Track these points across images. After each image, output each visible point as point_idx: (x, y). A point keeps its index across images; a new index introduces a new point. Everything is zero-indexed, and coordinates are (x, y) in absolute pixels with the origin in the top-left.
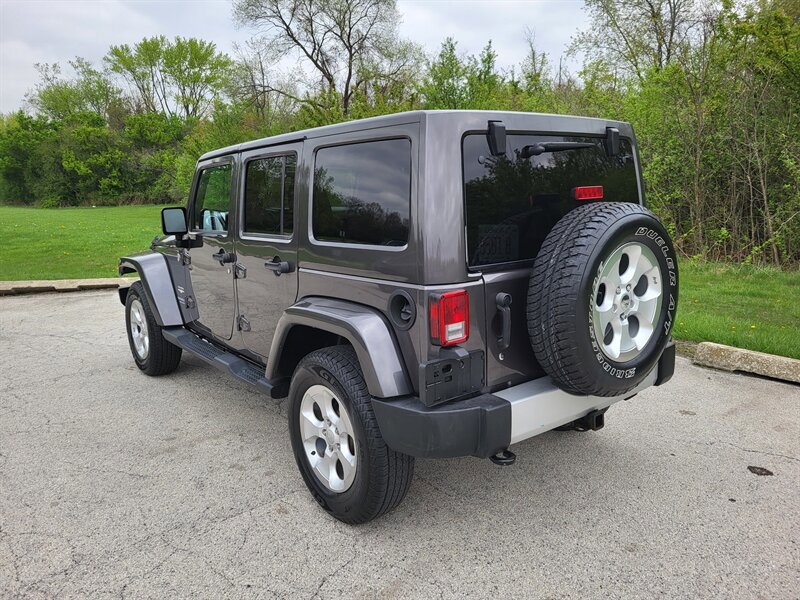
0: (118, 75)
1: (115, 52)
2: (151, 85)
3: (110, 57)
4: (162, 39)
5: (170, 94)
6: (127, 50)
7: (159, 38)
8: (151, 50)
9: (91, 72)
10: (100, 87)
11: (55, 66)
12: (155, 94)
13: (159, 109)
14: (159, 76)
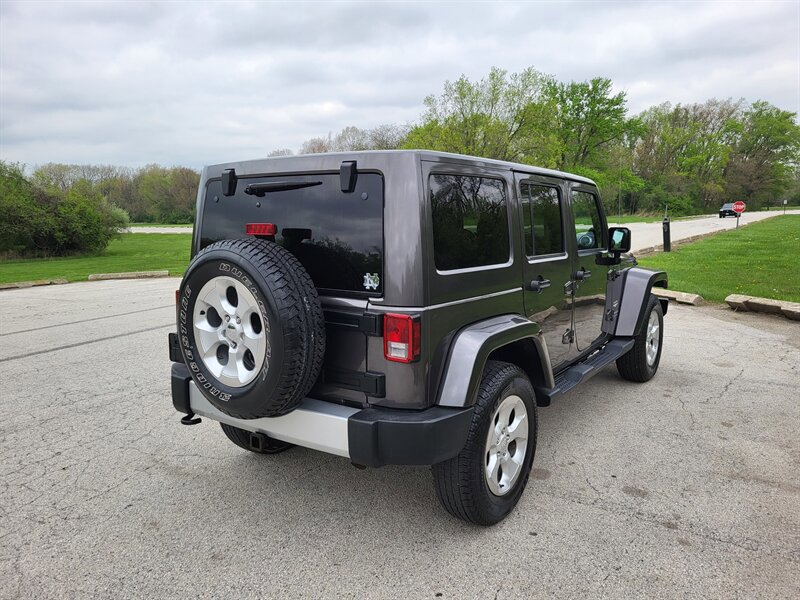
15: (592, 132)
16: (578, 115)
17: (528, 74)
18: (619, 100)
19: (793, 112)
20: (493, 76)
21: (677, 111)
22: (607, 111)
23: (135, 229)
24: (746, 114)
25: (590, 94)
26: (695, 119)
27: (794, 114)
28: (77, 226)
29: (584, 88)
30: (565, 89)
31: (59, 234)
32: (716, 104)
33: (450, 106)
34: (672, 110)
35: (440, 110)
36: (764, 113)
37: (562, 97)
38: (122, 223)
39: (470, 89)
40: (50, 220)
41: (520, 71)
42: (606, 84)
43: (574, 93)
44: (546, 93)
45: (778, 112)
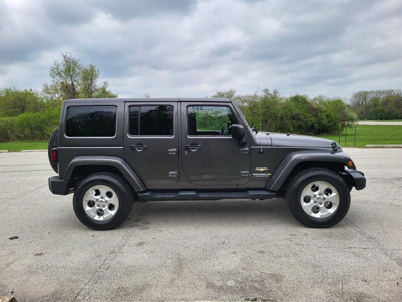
23: (361, 123)
28: (325, 122)
31: (316, 125)
38: (352, 120)
40: (313, 119)
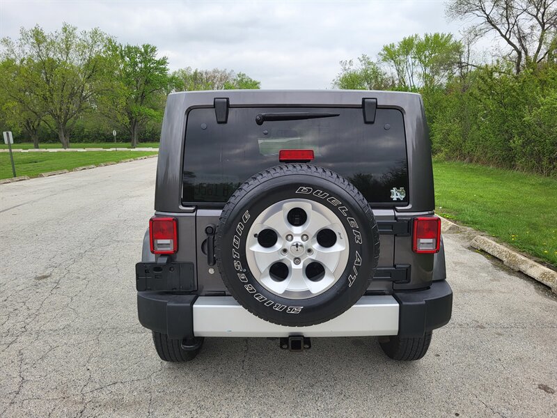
0: (385, 63)
1: (386, 49)
2: (405, 68)
3: (382, 53)
4: (416, 36)
5: (416, 72)
6: (393, 47)
7: (414, 36)
8: (407, 45)
9: (370, 63)
10: (374, 72)
11: (350, 61)
12: (407, 74)
13: (408, 83)
14: (411, 61)
15: (147, 82)
16: (134, 68)
17: (95, 33)
18: (163, 62)
19: (258, 81)
20: (65, 29)
21: (196, 73)
22: (156, 69)
24: (235, 80)
25: (142, 54)
26: (207, 80)
27: (259, 83)
29: (137, 50)
30: (123, 49)
32: (218, 72)
33: (27, 48)
34: (192, 73)
35: (17, 50)
36: (244, 81)
37: (121, 54)
39: (44, 37)
41: (89, 30)
42: (153, 50)
43: (130, 52)
44: (109, 49)
45: (251, 81)
